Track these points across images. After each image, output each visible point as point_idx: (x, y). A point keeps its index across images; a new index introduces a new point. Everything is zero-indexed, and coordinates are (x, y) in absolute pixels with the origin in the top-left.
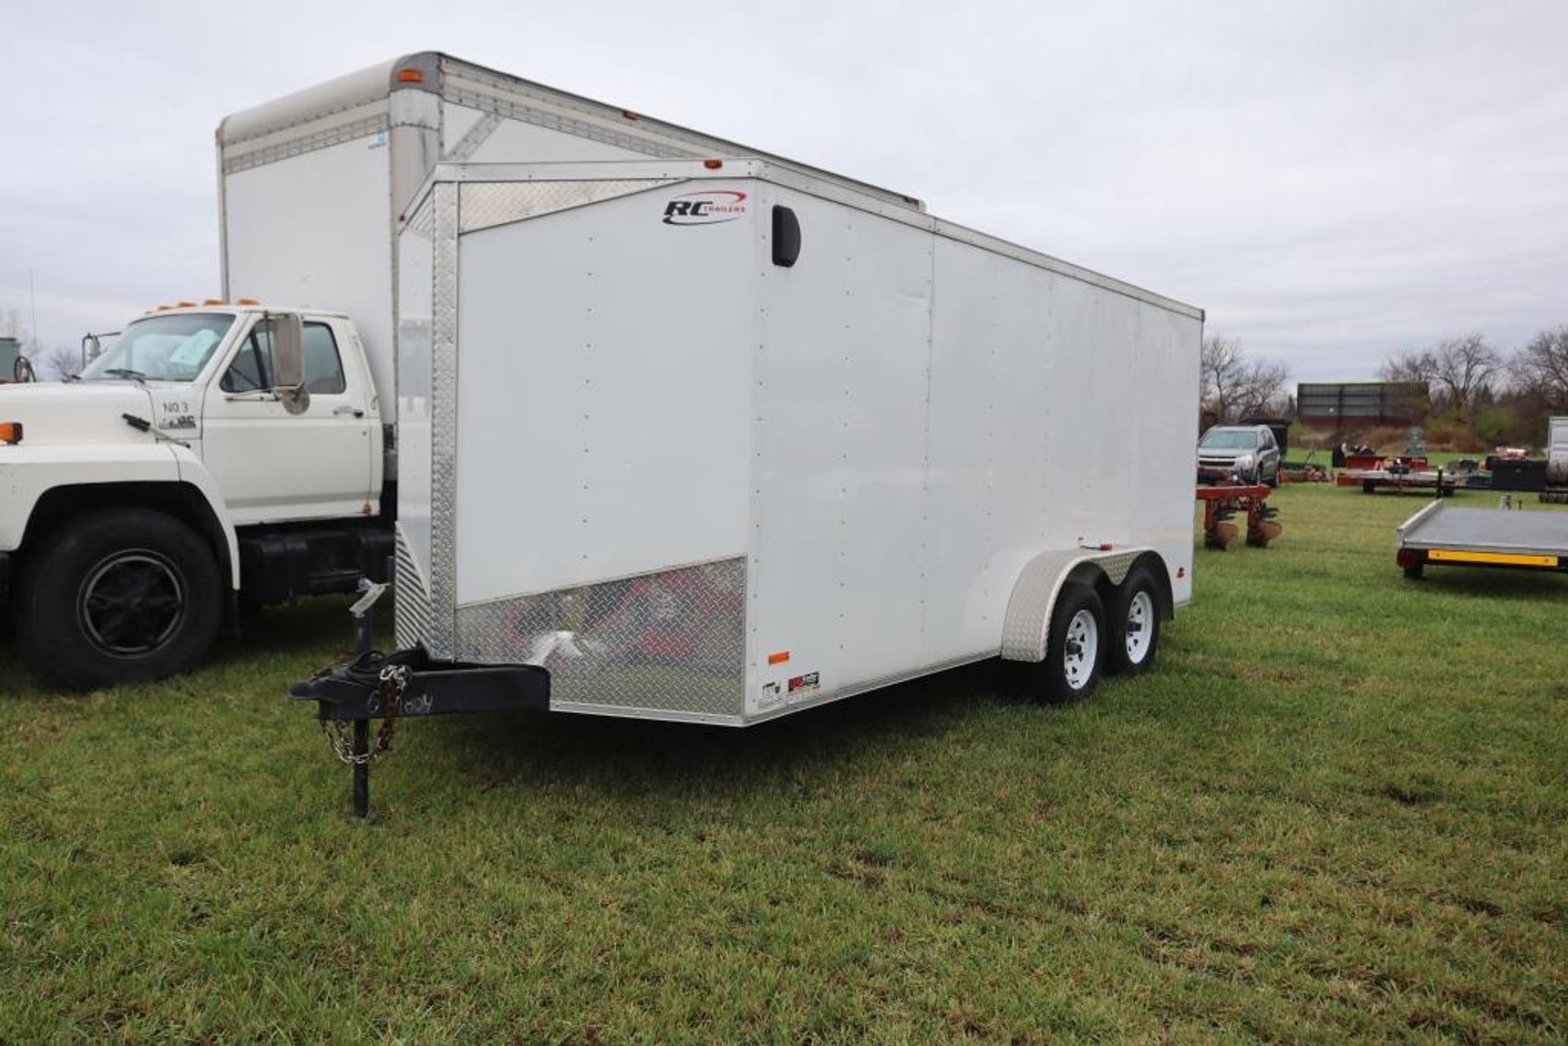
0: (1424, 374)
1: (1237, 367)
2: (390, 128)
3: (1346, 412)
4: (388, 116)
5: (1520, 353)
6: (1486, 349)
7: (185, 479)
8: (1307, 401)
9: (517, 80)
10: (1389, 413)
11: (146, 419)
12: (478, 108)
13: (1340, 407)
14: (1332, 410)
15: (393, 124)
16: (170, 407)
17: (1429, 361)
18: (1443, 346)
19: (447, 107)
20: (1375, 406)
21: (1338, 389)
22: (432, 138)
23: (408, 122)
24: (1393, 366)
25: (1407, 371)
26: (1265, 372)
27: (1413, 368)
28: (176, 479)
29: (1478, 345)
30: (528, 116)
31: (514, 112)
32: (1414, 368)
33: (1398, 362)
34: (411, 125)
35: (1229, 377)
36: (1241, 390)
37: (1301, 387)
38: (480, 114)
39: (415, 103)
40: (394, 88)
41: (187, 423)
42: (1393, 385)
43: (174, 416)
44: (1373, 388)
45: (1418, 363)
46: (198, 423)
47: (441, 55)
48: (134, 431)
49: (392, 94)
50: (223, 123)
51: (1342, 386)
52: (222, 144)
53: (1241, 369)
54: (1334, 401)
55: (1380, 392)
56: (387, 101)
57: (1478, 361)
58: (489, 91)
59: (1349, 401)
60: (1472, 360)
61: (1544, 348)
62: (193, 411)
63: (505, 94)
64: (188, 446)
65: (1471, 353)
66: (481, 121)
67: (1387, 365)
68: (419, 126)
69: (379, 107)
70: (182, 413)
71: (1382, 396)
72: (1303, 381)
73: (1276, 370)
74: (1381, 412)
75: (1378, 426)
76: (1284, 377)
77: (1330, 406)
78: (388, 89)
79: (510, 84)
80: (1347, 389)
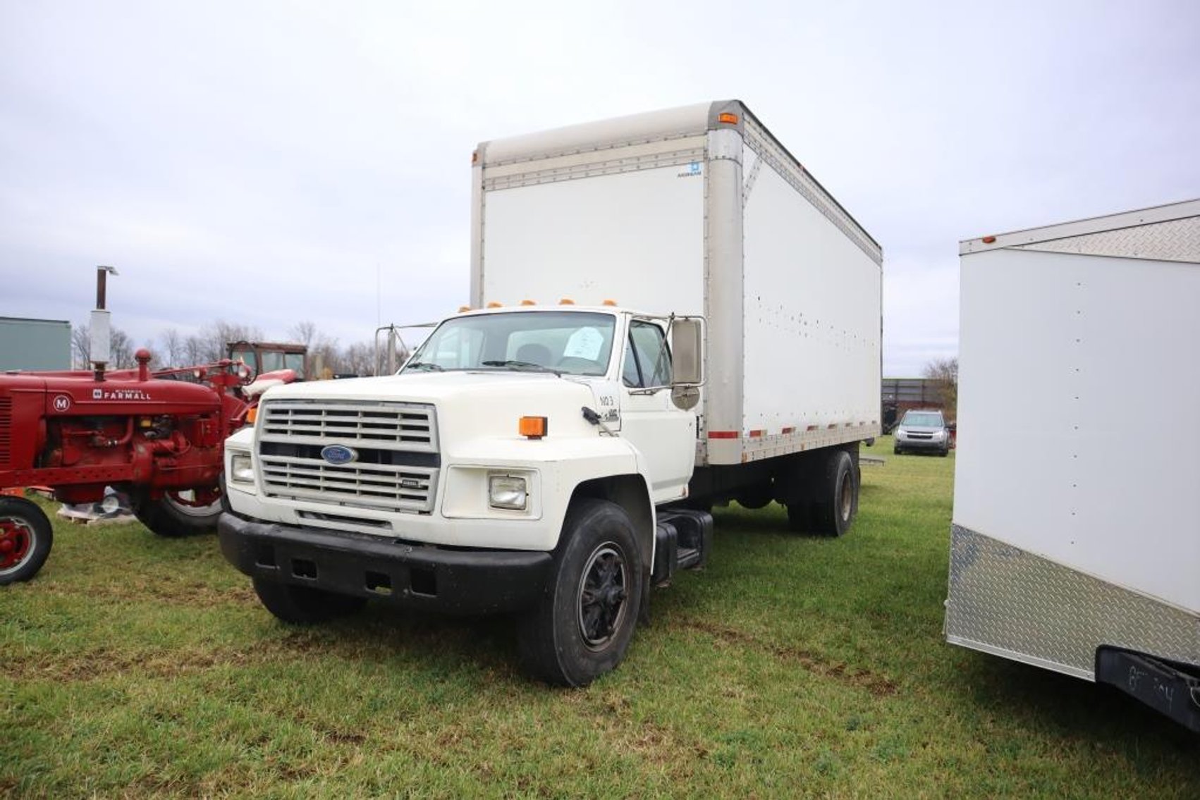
0: (951, 373)
2: (706, 159)
3: (901, 398)
4: (706, 150)
10: (929, 400)
13: (896, 394)
14: (891, 396)
15: (711, 156)
16: (605, 401)
20: (919, 394)
21: (895, 383)
23: (728, 157)
25: (940, 371)
27: (943, 368)
33: (934, 365)
34: (730, 159)
39: (725, 140)
40: (711, 127)
42: (932, 380)
43: (608, 410)
44: (918, 382)
45: (947, 366)
49: (710, 132)
51: (898, 380)
55: (922, 385)
56: (706, 137)
59: (901, 391)
67: (929, 369)
68: (735, 160)
69: (698, 142)
70: (610, 406)
71: (924, 387)
74: (923, 398)
77: (890, 394)
78: (706, 128)
80: (901, 383)
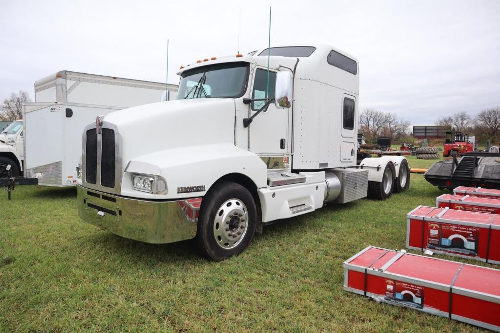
0: (449, 123)
1: (395, 121)
2: (56, 85)
3: (427, 135)
4: (56, 83)
5: (476, 117)
6: (467, 116)
7: (10, 151)
8: (416, 131)
9: (85, 74)
10: (439, 135)
11: (4, 141)
12: (75, 80)
13: (426, 133)
14: (423, 134)
16: (10, 139)
17: (450, 120)
18: (455, 115)
19: (67, 81)
20: (435, 132)
21: (425, 128)
22: (64, 87)
23: (59, 84)
24: (440, 121)
25: (444, 122)
26: (404, 123)
28: (8, 151)
29: (464, 115)
30: (88, 81)
31: (84, 80)
32: (446, 121)
33: (441, 119)
35: (393, 124)
36: (396, 128)
37: (414, 127)
38: (75, 82)
39: (60, 81)
40: (56, 78)
41: (13, 141)
43: (10, 140)
44: (435, 127)
45: (447, 120)
46: (15, 142)
47: (66, 71)
48: (2, 143)
50: (35, 82)
52: (35, 87)
53: (397, 122)
54: (424, 131)
56: (56, 80)
57: (465, 119)
58: (78, 77)
59: (428, 131)
60: (463, 119)
61: (483, 115)
62: (14, 140)
63: (82, 77)
64: (13, 146)
65: (463, 117)
66: (76, 83)
67: (438, 121)
68: (61, 85)
69: (54, 81)
70: (12, 140)
72: (415, 126)
73: (406, 122)
74: (438, 134)
75: (436, 138)
76: (409, 125)
77: (423, 133)
79: (84, 75)
80: (427, 128)
